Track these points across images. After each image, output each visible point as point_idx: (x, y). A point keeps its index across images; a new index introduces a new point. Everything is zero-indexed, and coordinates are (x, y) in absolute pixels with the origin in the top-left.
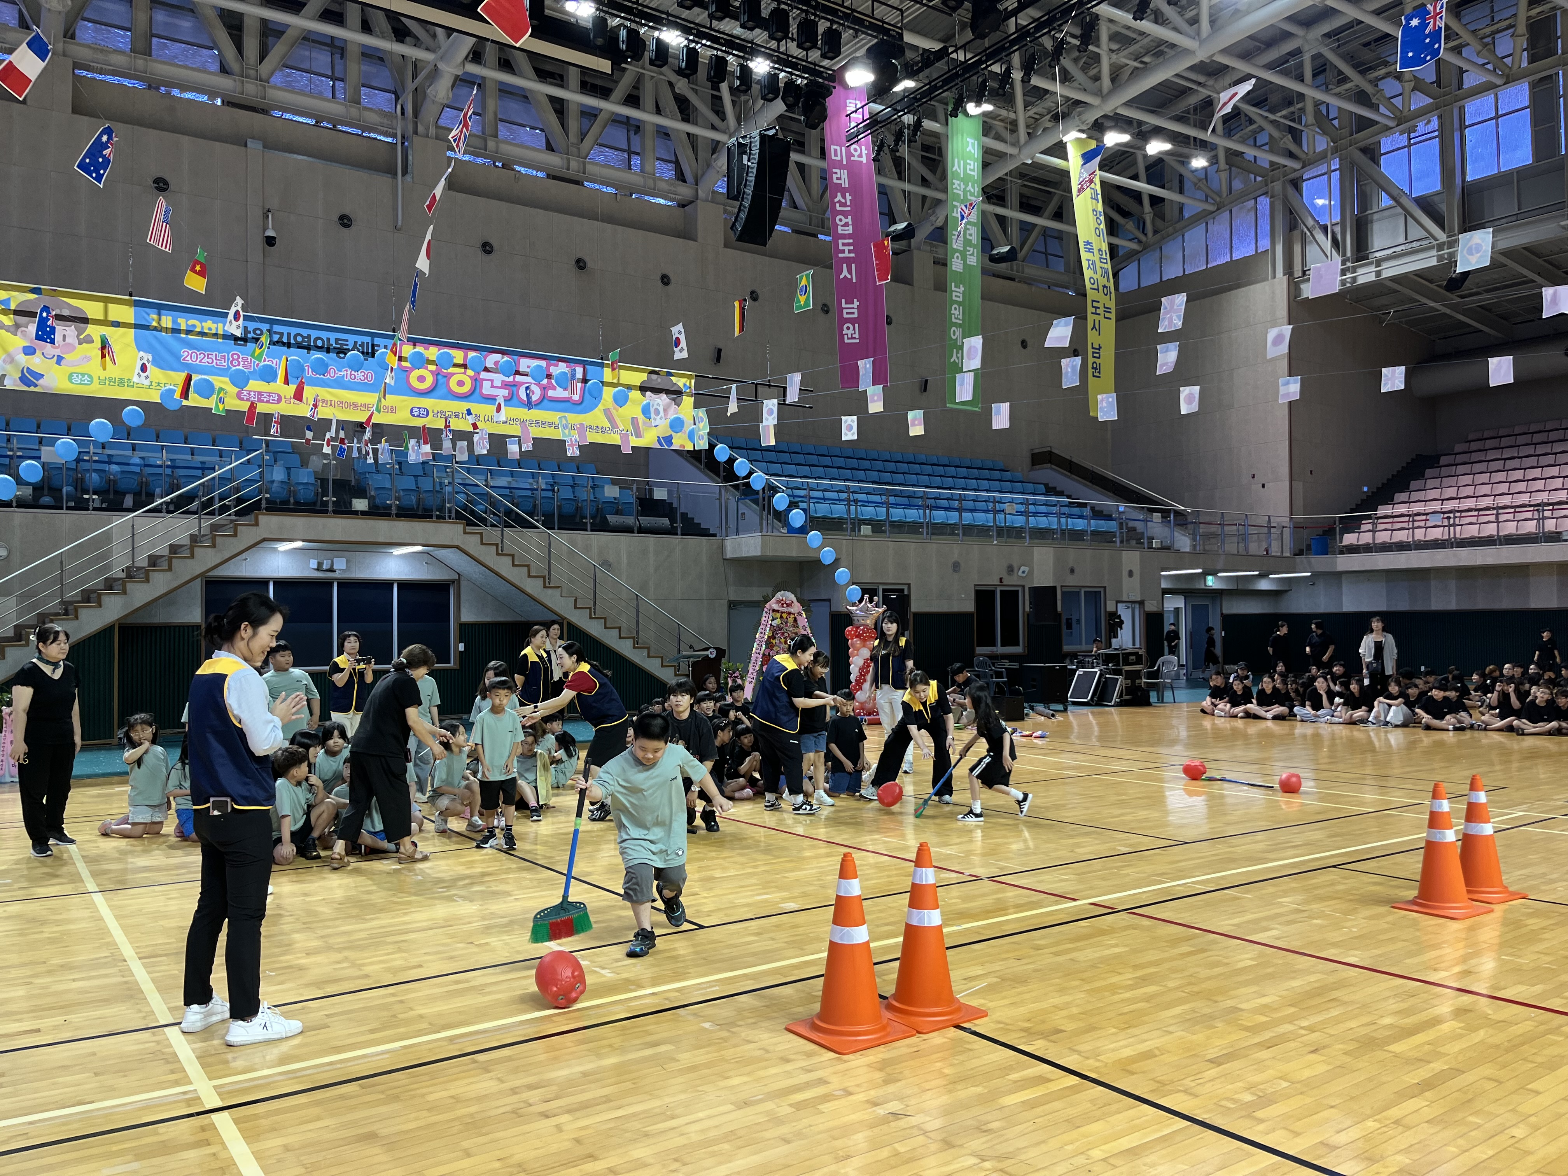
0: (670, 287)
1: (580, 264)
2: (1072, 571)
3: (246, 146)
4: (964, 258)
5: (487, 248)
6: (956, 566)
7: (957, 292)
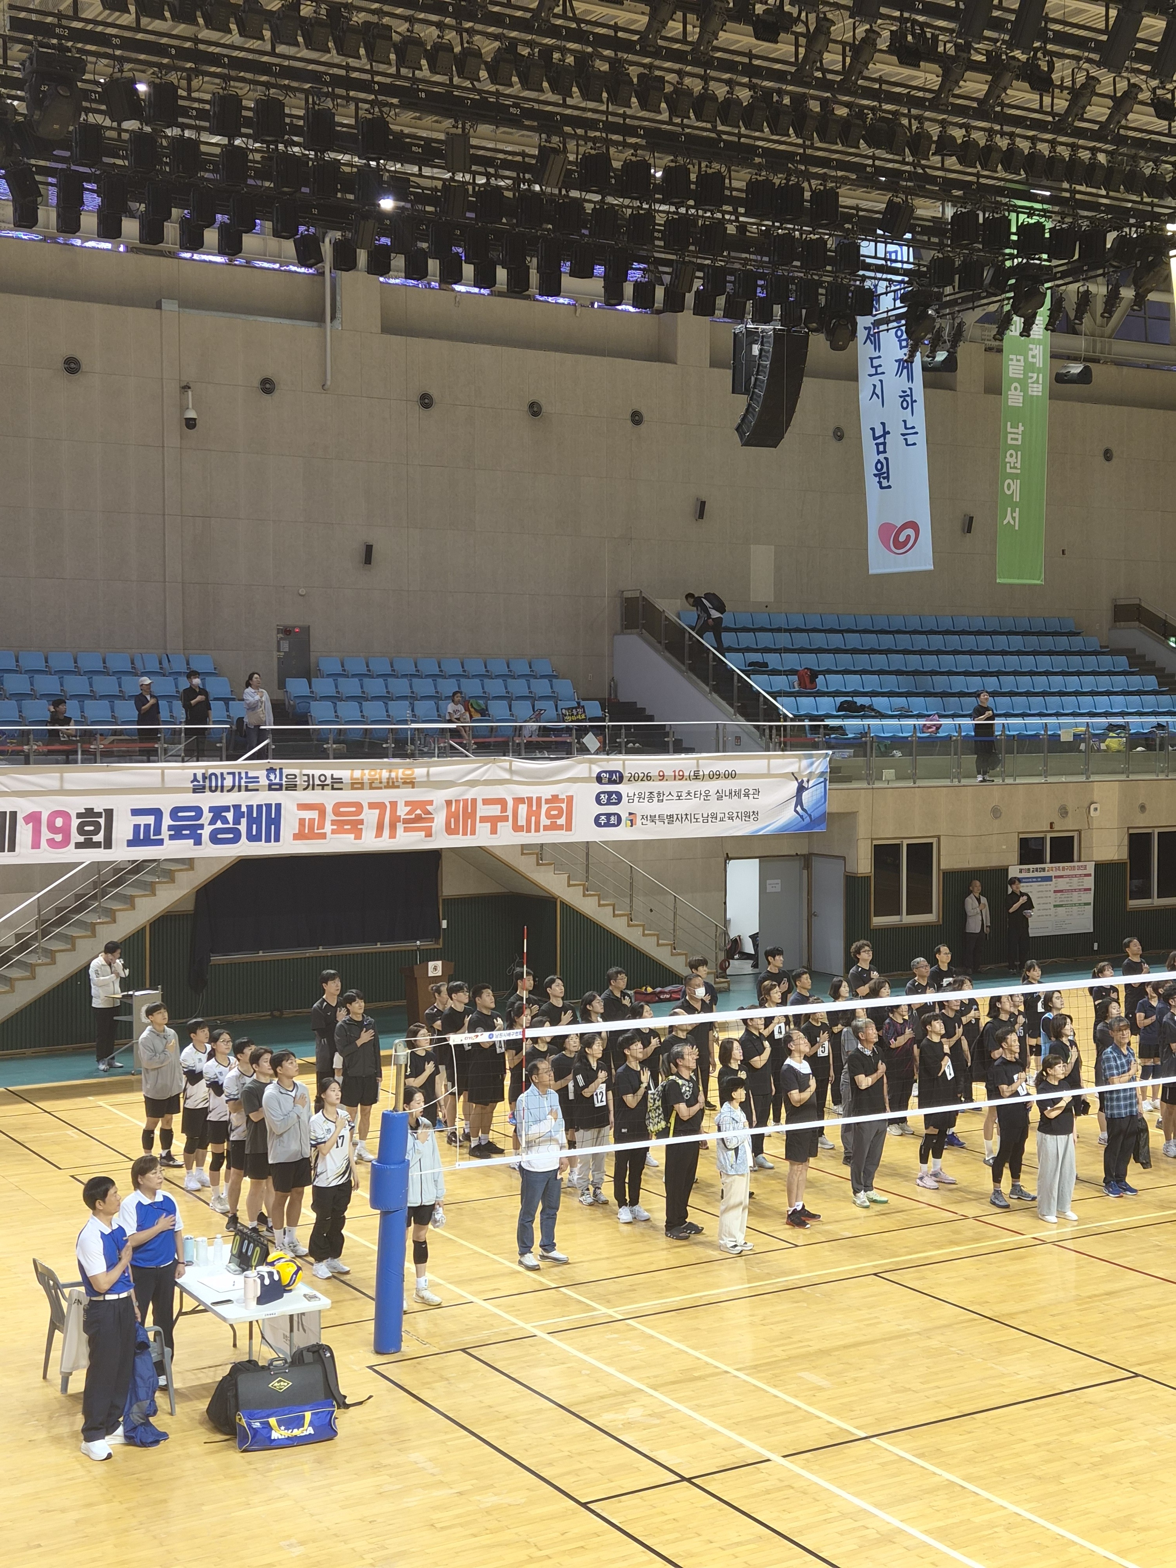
0: (643, 426)
1: (535, 409)
2: (1143, 808)
3: (159, 306)
4: (1024, 388)
5: (426, 401)
6: (996, 812)
7: (1014, 434)
